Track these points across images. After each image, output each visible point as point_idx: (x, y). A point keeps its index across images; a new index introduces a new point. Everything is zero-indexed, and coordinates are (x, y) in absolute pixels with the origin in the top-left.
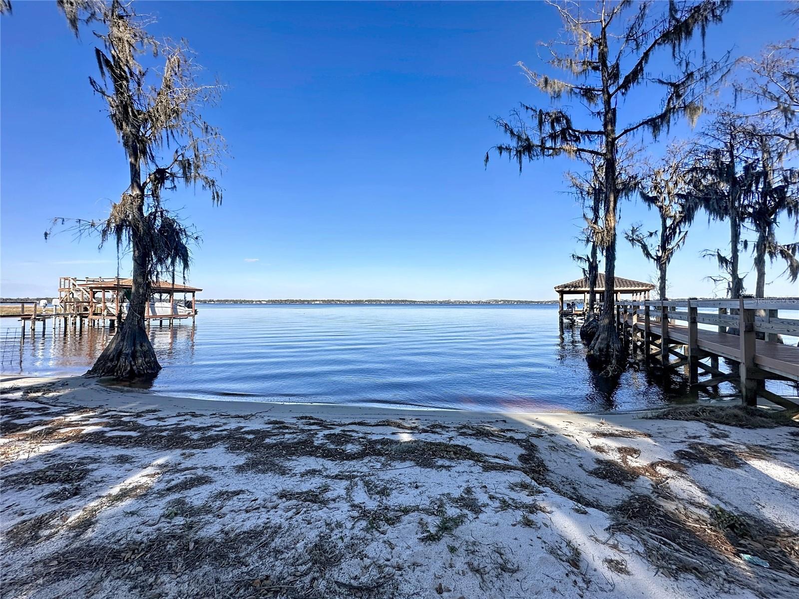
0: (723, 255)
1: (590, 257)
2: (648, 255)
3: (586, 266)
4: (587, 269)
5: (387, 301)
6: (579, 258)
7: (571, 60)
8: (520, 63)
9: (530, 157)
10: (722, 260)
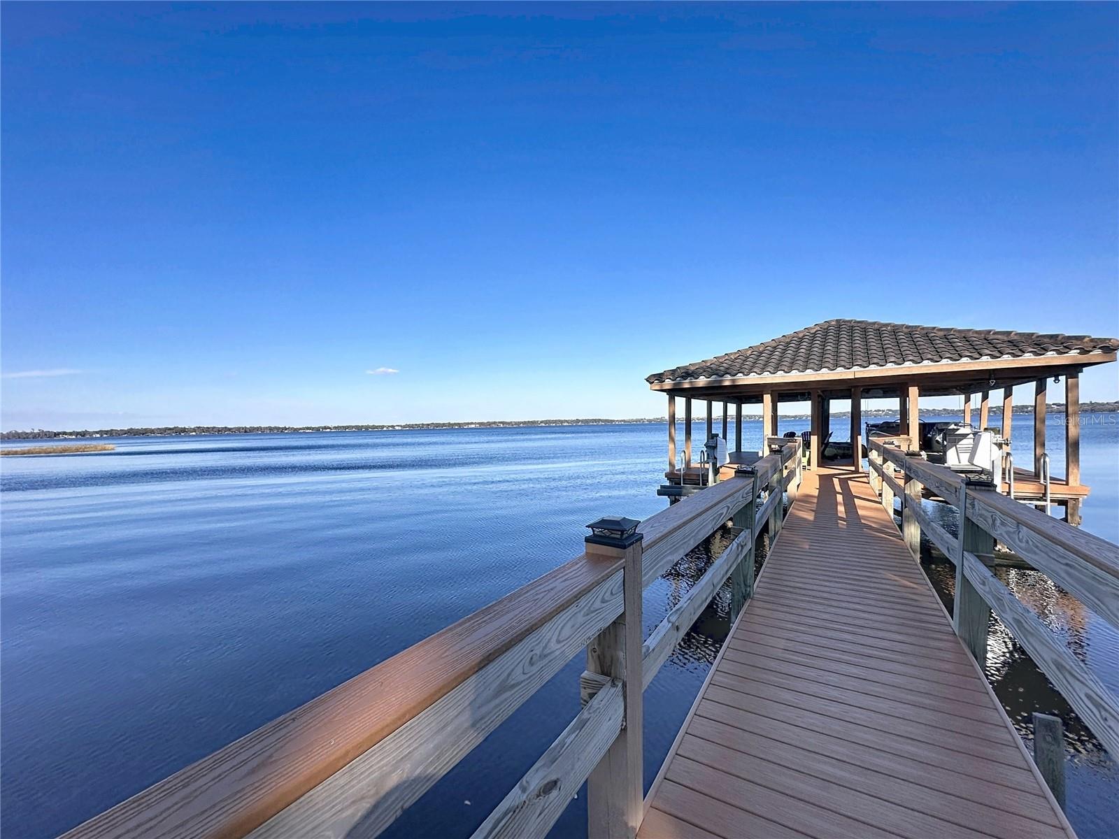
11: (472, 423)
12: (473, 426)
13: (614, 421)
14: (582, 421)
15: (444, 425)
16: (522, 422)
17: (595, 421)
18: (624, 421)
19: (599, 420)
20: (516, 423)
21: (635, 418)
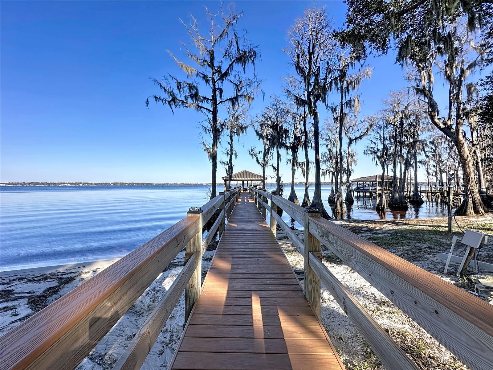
0: (274, 166)
1: (229, 162)
2: (259, 163)
3: (227, 167)
4: (227, 169)
5: (130, 183)
6: (224, 163)
7: (197, 58)
8: (167, 50)
9: (175, 106)
10: (274, 168)
11: (65, 183)
12: (66, 185)
13: (153, 184)
14: (136, 184)
15: (42, 183)
16: (99, 183)
17: (143, 184)
18: (158, 184)
19: (145, 183)
20: (95, 184)
21: (163, 183)
